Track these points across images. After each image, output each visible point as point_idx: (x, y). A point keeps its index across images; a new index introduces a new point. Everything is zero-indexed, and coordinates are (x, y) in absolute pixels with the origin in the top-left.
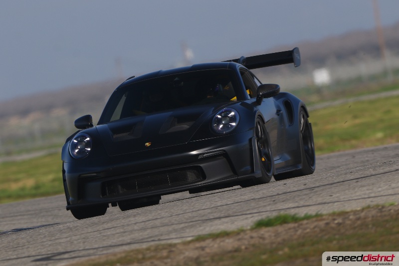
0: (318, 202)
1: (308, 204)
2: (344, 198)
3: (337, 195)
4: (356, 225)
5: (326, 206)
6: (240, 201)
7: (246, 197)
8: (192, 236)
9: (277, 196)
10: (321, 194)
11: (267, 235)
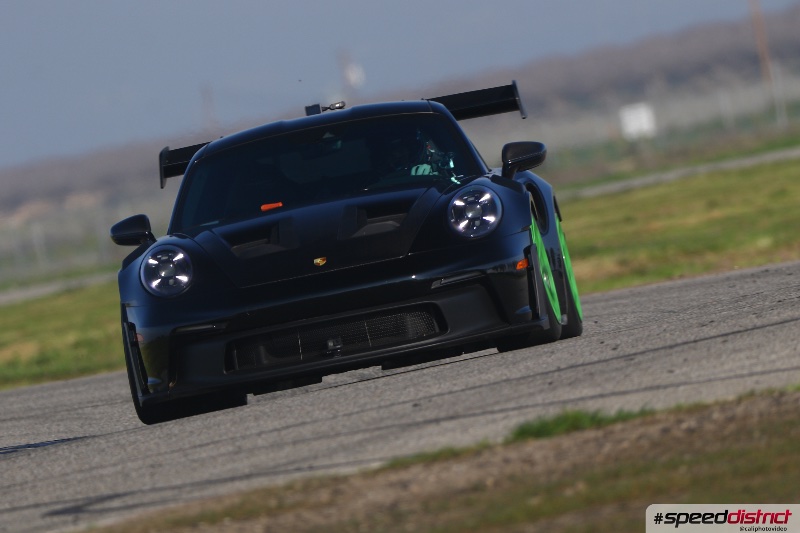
0: (643, 386)
1: (622, 389)
2: (699, 376)
3: (685, 369)
4: (726, 432)
5: (661, 394)
6: (478, 384)
7: (491, 377)
8: (381, 459)
9: (556, 374)
10: (649, 367)
11: (538, 456)
